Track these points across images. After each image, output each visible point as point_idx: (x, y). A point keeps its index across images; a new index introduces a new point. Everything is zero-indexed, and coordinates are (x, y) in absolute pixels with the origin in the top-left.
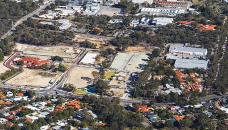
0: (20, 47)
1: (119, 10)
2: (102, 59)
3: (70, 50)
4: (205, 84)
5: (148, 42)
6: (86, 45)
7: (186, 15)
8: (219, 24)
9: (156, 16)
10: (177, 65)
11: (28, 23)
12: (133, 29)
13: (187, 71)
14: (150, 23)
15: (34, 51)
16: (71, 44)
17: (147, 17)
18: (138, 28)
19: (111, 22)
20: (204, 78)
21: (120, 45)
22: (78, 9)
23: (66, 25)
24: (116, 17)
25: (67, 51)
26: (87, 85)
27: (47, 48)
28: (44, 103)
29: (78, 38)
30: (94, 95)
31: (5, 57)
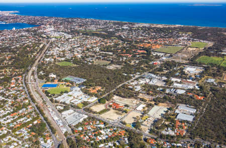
0: (115, 97)
1: (164, 83)
2: (146, 109)
3: (135, 101)
4: (187, 131)
5: (170, 102)
6: (142, 100)
7: (192, 90)
8: (206, 96)
9: (178, 88)
10: (178, 117)
11: (123, 86)
12: (166, 94)
13: (182, 122)
14: (175, 92)
15: (120, 100)
16: (136, 99)
17: (174, 88)
18: (168, 94)
19: (158, 89)
20: (188, 127)
21: (157, 102)
22: (148, 81)
23: (138, 88)
24: (161, 87)
25: (134, 102)
26: (133, 122)
27: (126, 99)
28: (109, 130)
29: (141, 96)
30: (134, 128)
31: (107, 102)
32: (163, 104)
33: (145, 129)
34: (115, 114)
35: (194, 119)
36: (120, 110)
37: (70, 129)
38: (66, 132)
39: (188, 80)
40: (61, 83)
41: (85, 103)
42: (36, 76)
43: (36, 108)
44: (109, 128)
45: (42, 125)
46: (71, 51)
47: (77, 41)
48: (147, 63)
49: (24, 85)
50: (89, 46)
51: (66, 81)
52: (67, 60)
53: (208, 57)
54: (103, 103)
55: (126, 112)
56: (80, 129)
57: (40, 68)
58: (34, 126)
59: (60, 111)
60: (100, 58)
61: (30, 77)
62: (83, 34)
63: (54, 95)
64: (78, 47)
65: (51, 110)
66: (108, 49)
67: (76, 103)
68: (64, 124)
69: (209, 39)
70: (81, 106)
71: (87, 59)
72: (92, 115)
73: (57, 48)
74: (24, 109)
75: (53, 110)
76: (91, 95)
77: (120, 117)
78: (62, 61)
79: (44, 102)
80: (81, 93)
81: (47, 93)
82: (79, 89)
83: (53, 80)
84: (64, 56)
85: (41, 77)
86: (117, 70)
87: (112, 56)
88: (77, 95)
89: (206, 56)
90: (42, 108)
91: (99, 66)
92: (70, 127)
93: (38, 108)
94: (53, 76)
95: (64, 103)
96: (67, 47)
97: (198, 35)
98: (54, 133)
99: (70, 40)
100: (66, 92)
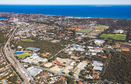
0: (58, 58)
1: (84, 49)
2: (76, 64)
3: (69, 60)
4: (100, 76)
5: (88, 60)
6: (73, 59)
7: (100, 53)
8: (108, 56)
9: (92, 52)
10: (94, 68)
11: (62, 52)
12: (86, 55)
13: (96, 71)
14: (90, 54)
15: (61, 60)
16: (69, 59)
17: (90, 52)
18: (87, 56)
19: (81, 53)
20: (100, 74)
21: (81, 60)
22: (75, 48)
23: (70, 53)
24: (83, 52)
25: (68, 61)
26: (69, 72)
27: (64, 59)
28: (56, 78)
29: (72, 57)
30: (70, 76)
31: (53, 61)
32: (85, 61)
33: (76, 75)
34: (59, 68)
35: (103, 69)
36: (61, 65)
37: (33, 78)
38: (30, 80)
39: (97, 48)
40: (25, 51)
41: (40, 63)
42: (9, 48)
43: (11, 67)
44: (56, 76)
45: (15, 77)
46: (30, 32)
47: (33, 27)
48: (74, 38)
49: (2, 53)
50: (40, 30)
51: (28, 50)
52: (27, 38)
53: (107, 34)
54: (51, 62)
55: (64, 66)
56: (39, 78)
57: (11, 43)
58: (10, 77)
59: (26, 68)
60: (47, 36)
61: (5, 48)
62: (36, 23)
63: (21, 58)
64: (34, 30)
65: (20, 68)
66: (51, 31)
67: (35, 63)
68: (29, 75)
69: (106, 25)
70: (38, 64)
71: (39, 37)
72: (45, 69)
73: (21, 31)
74: (3, 68)
75: (21, 67)
76: (43, 57)
77: (62, 69)
78: (25, 38)
79: (16, 63)
80: (38, 56)
81: (17, 58)
82: (36, 54)
83: (20, 50)
84: (26, 36)
85: (13, 48)
86: (57, 43)
87: (54, 35)
88: (35, 58)
89: (105, 34)
90: (14, 67)
91: (47, 41)
92: (33, 77)
93: (12, 67)
94: (20, 47)
95: (28, 63)
96: (27, 31)
97: (100, 23)
98: (23, 81)
99: (29, 26)
100: (29, 56)
